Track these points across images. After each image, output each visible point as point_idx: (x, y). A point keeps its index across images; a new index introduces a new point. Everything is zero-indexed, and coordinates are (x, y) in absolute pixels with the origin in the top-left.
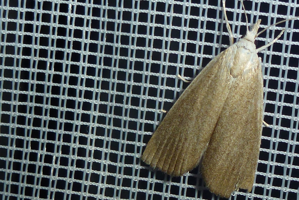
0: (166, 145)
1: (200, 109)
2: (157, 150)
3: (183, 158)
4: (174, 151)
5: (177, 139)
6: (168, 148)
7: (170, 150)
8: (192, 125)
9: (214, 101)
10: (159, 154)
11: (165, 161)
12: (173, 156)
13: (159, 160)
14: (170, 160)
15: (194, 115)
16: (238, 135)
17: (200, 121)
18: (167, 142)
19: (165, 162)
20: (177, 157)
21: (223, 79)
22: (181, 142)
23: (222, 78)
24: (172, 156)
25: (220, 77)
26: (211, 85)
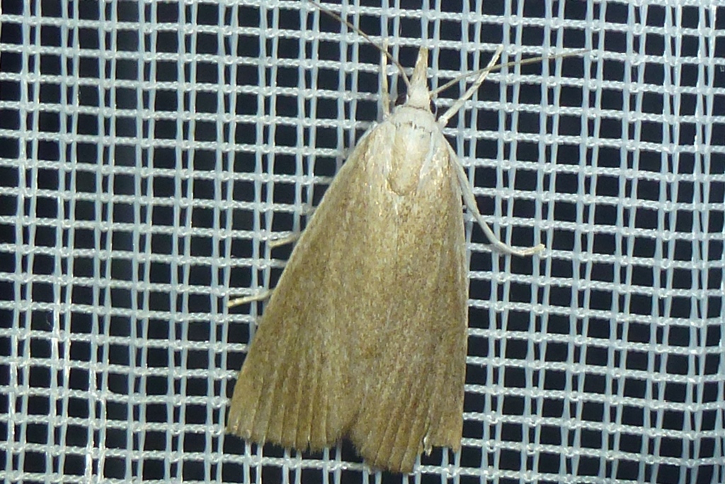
0: (280, 384)
1: (339, 283)
2: (260, 400)
3: (326, 403)
4: (301, 392)
5: (302, 364)
6: (285, 389)
7: (292, 393)
8: (329, 324)
9: (367, 259)
10: (267, 407)
11: (284, 419)
12: (301, 406)
13: (271, 422)
14: (296, 417)
15: (330, 301)
16: (420, 323)
17: (346, 309)
18: (279, 375)
19: (286, 421)
20: (311, 405)
21: (377, 203)
22: (313, 368)
23: (375, 203)
24: (298, 406)
25: (369, 201)
26: (352, 223)
